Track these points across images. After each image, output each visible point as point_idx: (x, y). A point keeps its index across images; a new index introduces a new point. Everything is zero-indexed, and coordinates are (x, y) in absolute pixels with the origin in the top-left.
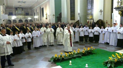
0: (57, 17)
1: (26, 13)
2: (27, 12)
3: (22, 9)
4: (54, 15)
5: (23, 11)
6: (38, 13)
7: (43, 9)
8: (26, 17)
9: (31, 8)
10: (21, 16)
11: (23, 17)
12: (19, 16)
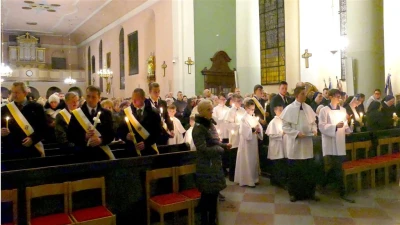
0: (204, 72)
1: (54, 60)
2: (58, 55)
3: (39, 39)
4: (189, 63)
5: (41, 51)
6: (109, 55)
7: (134, 38)
8: (55, 74)
9: (77, 38)
10: (34, 70)
11: (42, 73)
12: (24, 70)
